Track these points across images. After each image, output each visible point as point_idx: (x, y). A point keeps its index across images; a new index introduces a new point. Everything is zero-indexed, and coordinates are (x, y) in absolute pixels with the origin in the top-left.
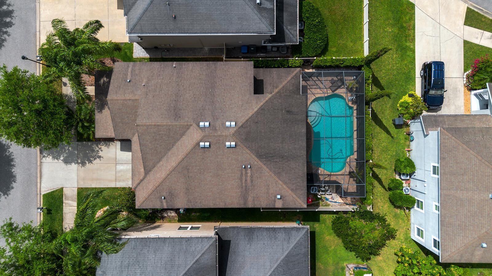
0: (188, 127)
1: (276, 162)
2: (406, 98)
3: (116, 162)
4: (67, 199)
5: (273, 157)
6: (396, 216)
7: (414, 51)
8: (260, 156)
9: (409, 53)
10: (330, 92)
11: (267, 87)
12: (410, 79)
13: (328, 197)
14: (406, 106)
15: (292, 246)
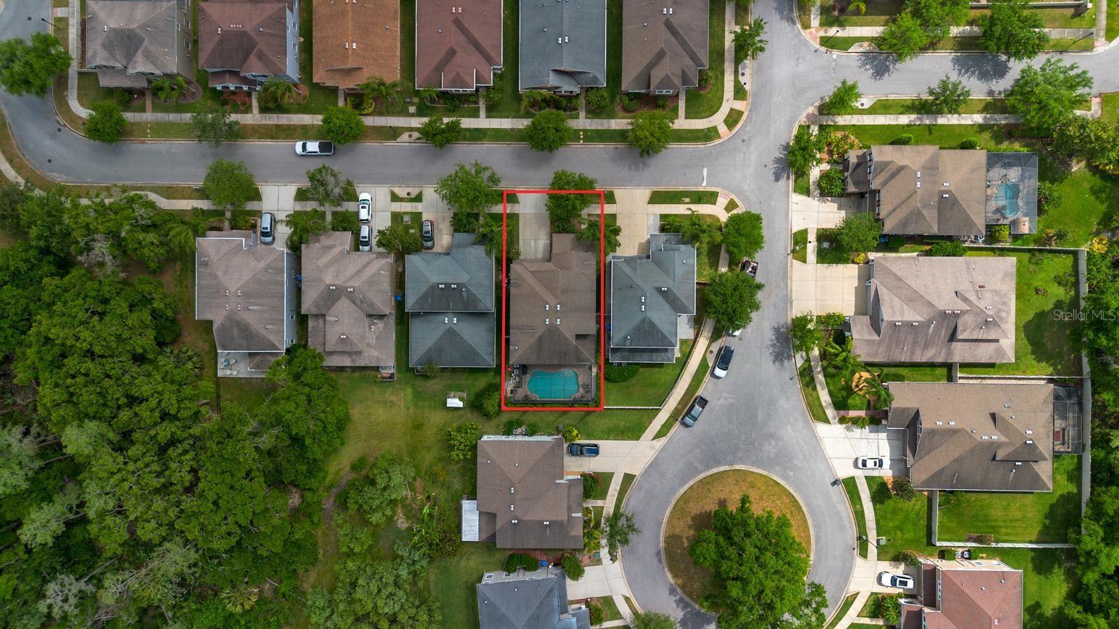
0: (557, 298)
1: (537, 347)
2: (575, 432)
3: (536, 240)
4: (512, 206)
5: (540, 345)
6: (498, 426)
7: (607, 439)
8: (540, 337)
9: (606, 436)
10: (581, 383)
11: (582, 342)
12: (589, 437)
13: (511, 382)
14: (570, 432)
15: (484, 356)
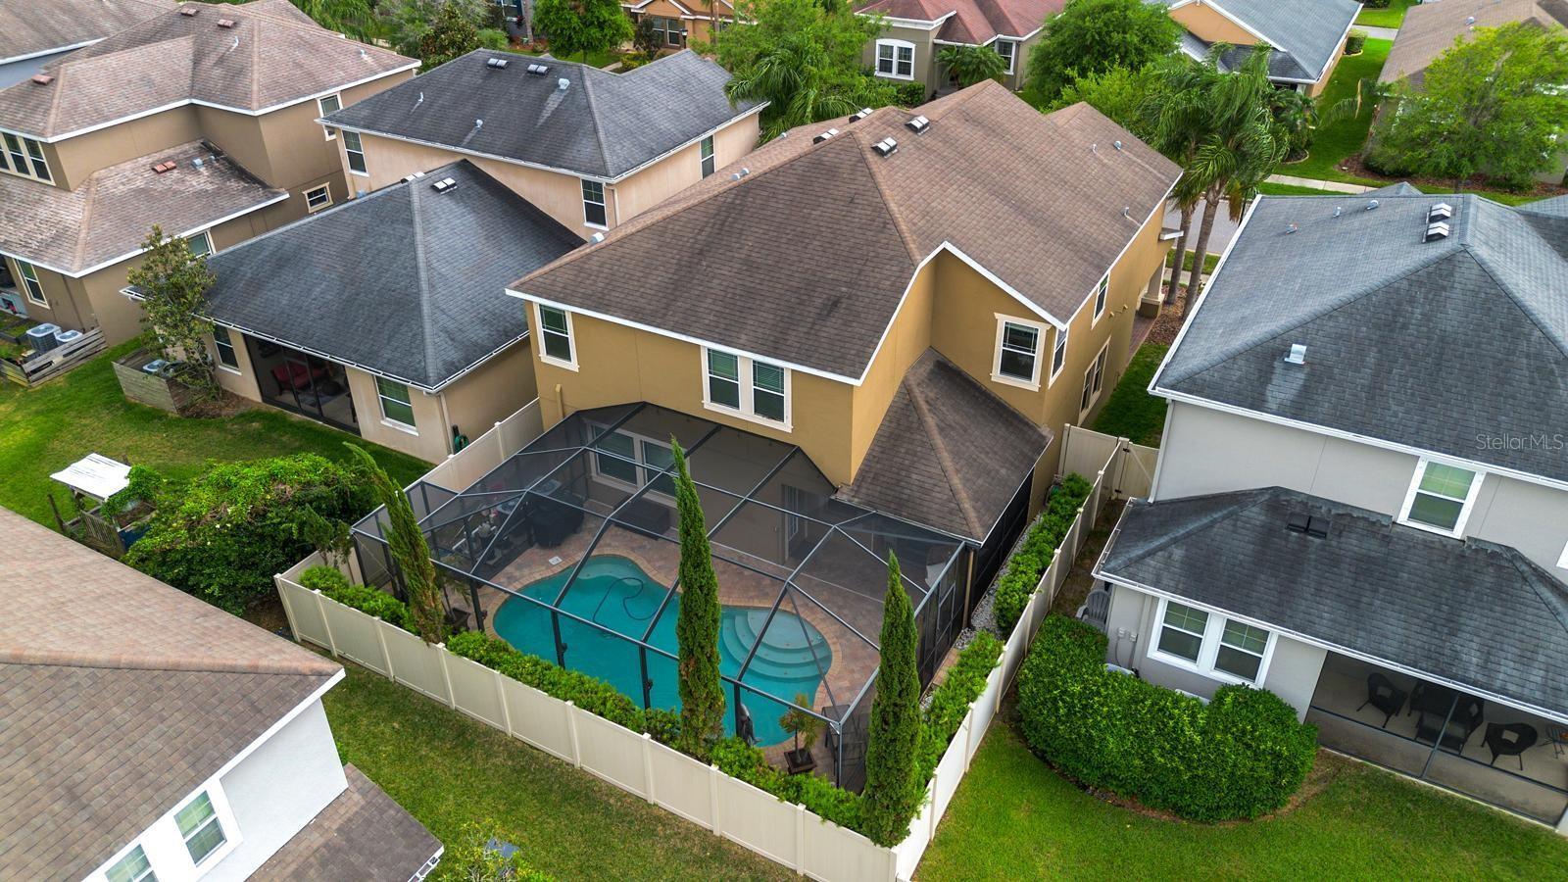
1: (701, 230)
5: (723, 225)
8: (748, 191)
